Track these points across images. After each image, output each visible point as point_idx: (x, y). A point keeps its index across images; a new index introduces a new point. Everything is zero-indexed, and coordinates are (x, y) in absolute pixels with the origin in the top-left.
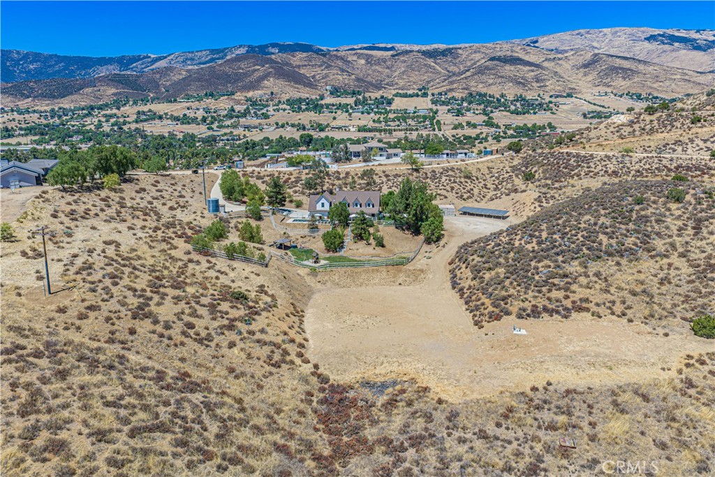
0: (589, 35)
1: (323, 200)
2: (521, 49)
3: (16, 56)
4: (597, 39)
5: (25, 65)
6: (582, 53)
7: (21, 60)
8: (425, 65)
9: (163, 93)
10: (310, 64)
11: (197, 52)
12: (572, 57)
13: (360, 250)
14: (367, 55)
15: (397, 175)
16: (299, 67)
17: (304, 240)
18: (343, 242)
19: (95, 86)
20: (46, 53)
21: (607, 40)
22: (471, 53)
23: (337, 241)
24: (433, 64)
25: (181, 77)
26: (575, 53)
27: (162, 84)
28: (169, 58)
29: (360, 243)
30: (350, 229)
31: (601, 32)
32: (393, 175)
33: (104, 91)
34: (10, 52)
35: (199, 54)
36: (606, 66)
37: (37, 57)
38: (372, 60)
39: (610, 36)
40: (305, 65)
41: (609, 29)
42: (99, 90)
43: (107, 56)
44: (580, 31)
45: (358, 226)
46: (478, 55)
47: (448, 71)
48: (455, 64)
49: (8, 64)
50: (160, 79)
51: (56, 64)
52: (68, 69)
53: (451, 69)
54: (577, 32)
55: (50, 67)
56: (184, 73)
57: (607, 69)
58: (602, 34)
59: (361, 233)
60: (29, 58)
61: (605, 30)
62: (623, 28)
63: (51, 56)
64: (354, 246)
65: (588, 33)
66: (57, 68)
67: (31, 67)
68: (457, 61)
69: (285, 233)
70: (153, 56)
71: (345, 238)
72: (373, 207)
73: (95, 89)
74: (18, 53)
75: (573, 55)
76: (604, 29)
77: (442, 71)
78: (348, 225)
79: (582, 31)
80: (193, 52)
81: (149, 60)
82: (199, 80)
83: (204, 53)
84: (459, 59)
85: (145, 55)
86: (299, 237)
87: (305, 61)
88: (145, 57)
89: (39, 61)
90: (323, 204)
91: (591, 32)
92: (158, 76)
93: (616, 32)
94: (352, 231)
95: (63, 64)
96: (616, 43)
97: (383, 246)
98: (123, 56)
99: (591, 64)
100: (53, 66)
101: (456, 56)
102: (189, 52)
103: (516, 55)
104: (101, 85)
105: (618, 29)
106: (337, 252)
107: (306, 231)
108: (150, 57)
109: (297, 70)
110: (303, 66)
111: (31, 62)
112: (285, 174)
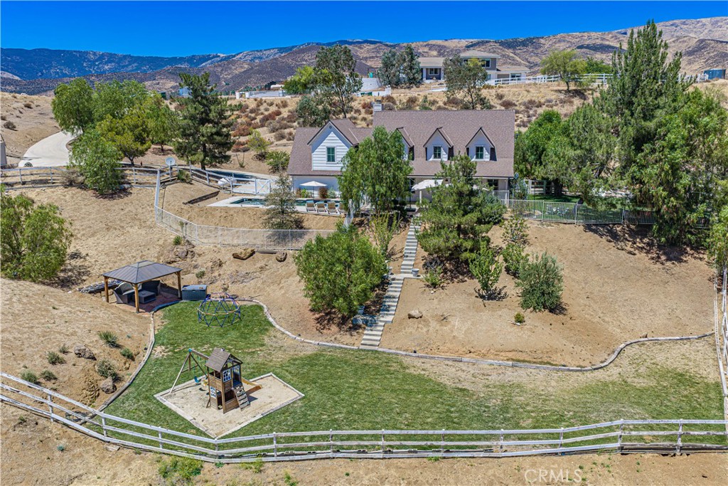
0: (685, 26)
1: (332, 140)
2: (612, 37)
3: (92, 57)
4: (695, 30)
5: (101, 66)
6: (685, 39)
7: (96, 61)
8: (504, 56)
9: (223, 86)
10: (378, 55)
11: (265, 50)
12: (673, 44)
13: (455, 322)
14: (439, 46)
15: (531, 102)
16: (366, 59)
17: (246, 266)
18: (384, 283)
19: (154, 80)
20: (120, 54)
21: (706, 31)
22: (555, 43)
23: (359, 282)
24: (511, 55)
25: (243, 70)
26: (677, 40)
27: (223, 78)
28: (237, 57)
29: (452, 287)
30: (411, 231)
31: (698, 22)
32: (524, 104)
33: (164, 84)
34: (87, 53)
35: (267, 52)
36: (715, 53)
37: (111, 58)
38: (444, 52)
39: (709, 27)
40: (373, 57)
41: (709, 19)
42: (158, 84)
43: (178, 56)
44: (675, 21)
45: (444, 218)
46: (562, 44)
47: (529, 62)
48: (537, 55)
49: (85, 65)
50: (221, 73)
51: (130, 64)
52: (140, 69)
53: (532, 60)
54: (671, 22)
55: (123, 67)
56: (246, 66)
57: (717, 55)
58: (700, 24)
59: (458, 248)
60: (104, 59)
61: (704, 20)
62: (724, 18)
63: (125, 57)
64: (429, 304)
65: (684, 23)
66: (130, 68)
67: (106, 67)
68: (539, 51)
69: (177, 242)
70: (222, 55)
71: (391, 266)
72: (493, 157)
73: (154, 82)
74: (95, 54)
75: (674, 42)
76: (702, 19)
77: (522, 62)
78: (404, 216)
79: (677, 21)
80: (261, 51)
81: (218, 59)
82: (259, 72)
83: (272, 51)
84: (542, 49)
85: (215, 54)
86: (227, 256)
87: (373, 52)
88: (214, 57)
89: (113, 61)
90: (331, 151)
91: (687, 22)
92: (219, 69)
93: (717, 22)
94: (422, 238)
95: (136, 64)
96: (717, 34)
97: (556, 308)
98: (193, 56)
99: (697, 51)
100: (127, 66)
101: (538, 46)
102: (257, 51)
103: (607, 43)
104: (161, 79)
105: (718, 18)
106: (356, 327)
107: (260, 236)
108: (219, 56)
109: (364, 62)
110: (370, 58)
111: (106, 63)
112: (271, 104)
